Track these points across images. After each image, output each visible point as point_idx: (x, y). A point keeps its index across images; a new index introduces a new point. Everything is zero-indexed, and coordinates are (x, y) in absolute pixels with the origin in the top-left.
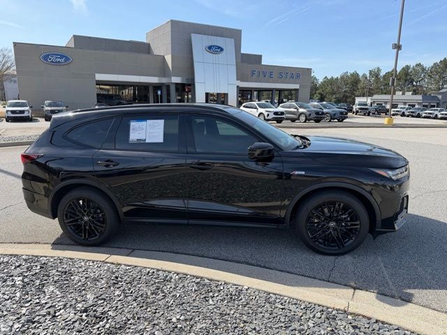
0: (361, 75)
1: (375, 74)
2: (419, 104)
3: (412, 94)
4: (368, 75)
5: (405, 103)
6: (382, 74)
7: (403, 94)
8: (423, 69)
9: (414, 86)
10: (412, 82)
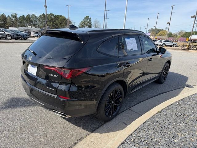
0: (7, 16)
1: (15, 16)
2: (40, 32)
3: (35, 27)
4: (11, 16)
5: (34, 32)
6: (18, 17)
7: (32, 27)
8: (36, 17)
9: (33, 24)
10: (32, 22)
